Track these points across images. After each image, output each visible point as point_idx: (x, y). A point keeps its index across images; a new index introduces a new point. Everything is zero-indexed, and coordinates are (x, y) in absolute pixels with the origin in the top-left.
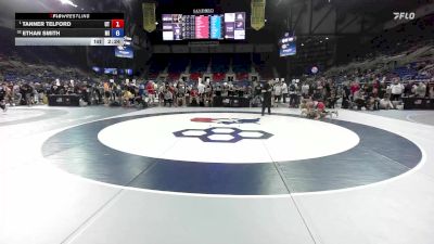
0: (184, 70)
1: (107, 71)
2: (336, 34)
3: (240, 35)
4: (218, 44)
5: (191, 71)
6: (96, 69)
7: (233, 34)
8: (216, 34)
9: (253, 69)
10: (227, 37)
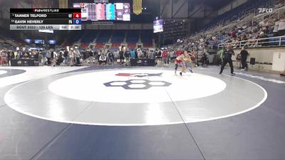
0: (92, 41)
1: (37, 42)
2: (189, 18)
3: (127, 18)
4: (112, 24)
5: (97, 42)
6: (28, 41)
7: (122, 17)
8: (110, 16)
9: (140, 41)
10: (118, 19)
